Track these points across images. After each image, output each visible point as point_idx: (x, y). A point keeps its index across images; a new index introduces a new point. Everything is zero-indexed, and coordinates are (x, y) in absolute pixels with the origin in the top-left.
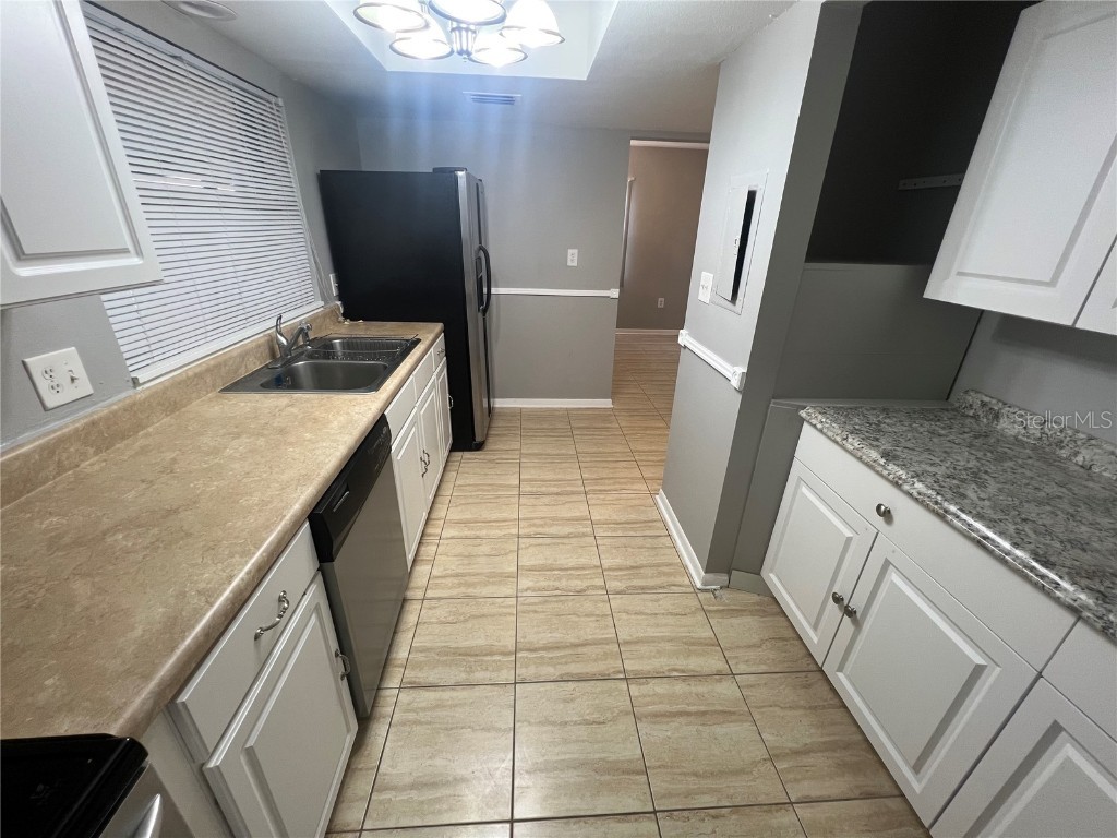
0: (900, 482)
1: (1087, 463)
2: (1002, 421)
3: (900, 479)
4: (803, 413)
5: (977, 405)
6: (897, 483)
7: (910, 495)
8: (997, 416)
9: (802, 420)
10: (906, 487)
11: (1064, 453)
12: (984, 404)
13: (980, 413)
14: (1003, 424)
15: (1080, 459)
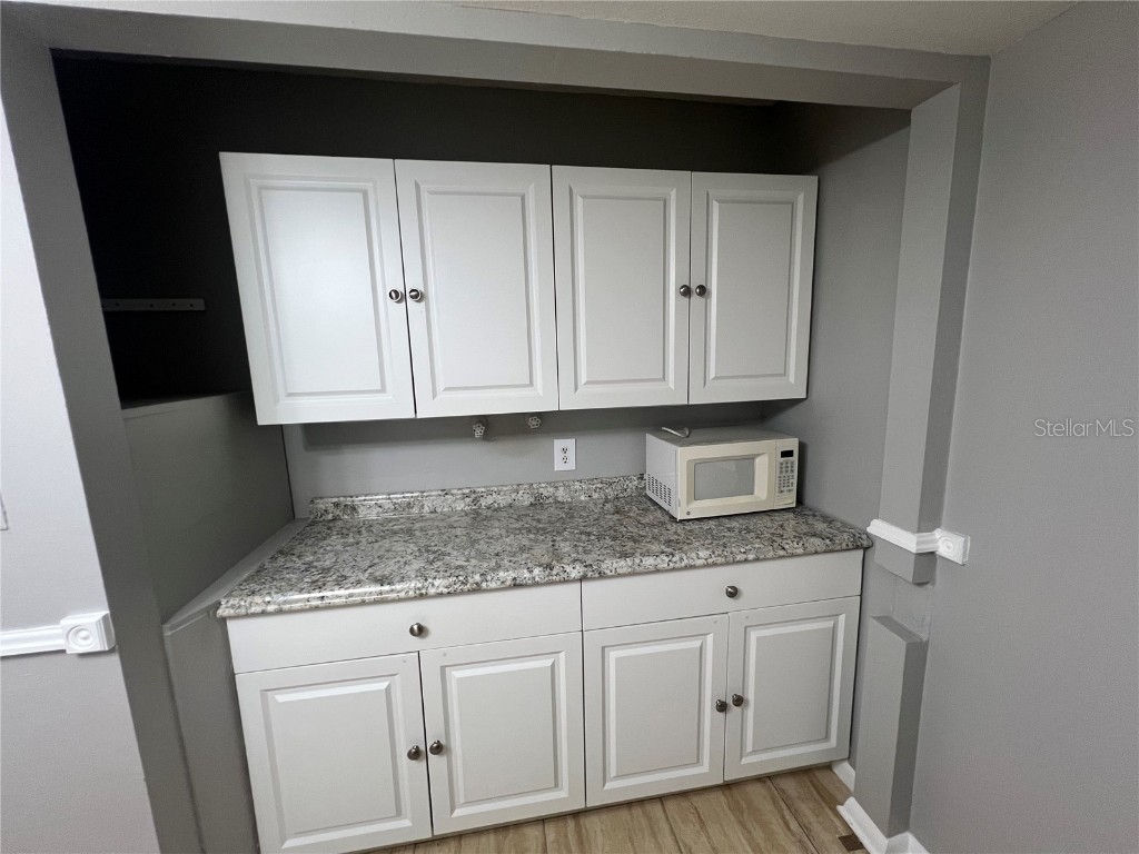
0: (424, 591)
1: (432, 509)
2: (360, 511)
3: (419, 589)
4: (221, 612)
5: (331, 507)
6: (421, 595)
7: (441, 595)
8: (354, 509)
9: (224, 620)
10: (432, 591)
11: (415, 510)
12: (337, 505)
13: (338, 513)
14: (362, 512)
15: (426, 509)
